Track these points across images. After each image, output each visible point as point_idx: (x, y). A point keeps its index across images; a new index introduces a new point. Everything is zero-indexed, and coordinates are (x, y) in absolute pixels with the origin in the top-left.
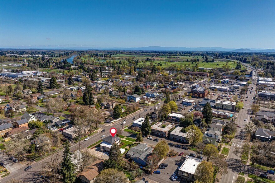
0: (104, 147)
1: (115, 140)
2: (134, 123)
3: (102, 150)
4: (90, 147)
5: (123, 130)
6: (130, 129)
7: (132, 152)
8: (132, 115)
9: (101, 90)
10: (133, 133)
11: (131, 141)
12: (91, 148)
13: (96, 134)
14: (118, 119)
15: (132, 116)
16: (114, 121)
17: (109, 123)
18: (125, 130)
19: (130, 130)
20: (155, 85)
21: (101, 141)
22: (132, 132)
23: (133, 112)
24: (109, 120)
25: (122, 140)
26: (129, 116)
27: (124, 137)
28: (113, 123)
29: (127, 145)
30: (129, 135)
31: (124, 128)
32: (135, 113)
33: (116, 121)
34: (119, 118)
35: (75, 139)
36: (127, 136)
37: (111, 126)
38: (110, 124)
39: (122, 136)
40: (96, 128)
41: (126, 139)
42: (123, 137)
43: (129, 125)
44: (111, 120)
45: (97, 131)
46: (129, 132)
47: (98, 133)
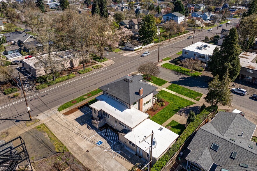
0: (102, 115)
1: (138, 94)
2: (186, 52)
3: (97, 123)
4: (68, 106)
5: (160, 65)
6: (177, 64)
7: (207, 152)
8: (174, 40)
9: (123, 10)
10: (184, 74)
11: (186, 95)
12: (68, 109)
13: (95, 72)
14: (148, 44)
15: (175, 42)
16: (140, 47)
17: (130, 50)
18: (165, 66)
19: (177, 67)
20: (202, 8)
21: (96, 92)
22: (182, 71)
23: (176, 35)
24: (130, 45)
25: (158, 90)
26: (169, 41)
27: (164, 82)
28: (139, 52)
29: (175, 111)
30: (177, 78)
31: (161, 62)
32: (180, 37)
33: (144, 47)
34: (151, 43)
35: (43, 80)
36: (172, 82)
37: (134, 55)
38: (132, 52)
39: (159, 79)
40: (101, 59)
41: (170, 88)
42: (161, 82)
43: (173, 56)
44: (135, 45)
45: (102, 64)
46: (176, 72)
47: (102, 69)
